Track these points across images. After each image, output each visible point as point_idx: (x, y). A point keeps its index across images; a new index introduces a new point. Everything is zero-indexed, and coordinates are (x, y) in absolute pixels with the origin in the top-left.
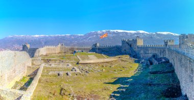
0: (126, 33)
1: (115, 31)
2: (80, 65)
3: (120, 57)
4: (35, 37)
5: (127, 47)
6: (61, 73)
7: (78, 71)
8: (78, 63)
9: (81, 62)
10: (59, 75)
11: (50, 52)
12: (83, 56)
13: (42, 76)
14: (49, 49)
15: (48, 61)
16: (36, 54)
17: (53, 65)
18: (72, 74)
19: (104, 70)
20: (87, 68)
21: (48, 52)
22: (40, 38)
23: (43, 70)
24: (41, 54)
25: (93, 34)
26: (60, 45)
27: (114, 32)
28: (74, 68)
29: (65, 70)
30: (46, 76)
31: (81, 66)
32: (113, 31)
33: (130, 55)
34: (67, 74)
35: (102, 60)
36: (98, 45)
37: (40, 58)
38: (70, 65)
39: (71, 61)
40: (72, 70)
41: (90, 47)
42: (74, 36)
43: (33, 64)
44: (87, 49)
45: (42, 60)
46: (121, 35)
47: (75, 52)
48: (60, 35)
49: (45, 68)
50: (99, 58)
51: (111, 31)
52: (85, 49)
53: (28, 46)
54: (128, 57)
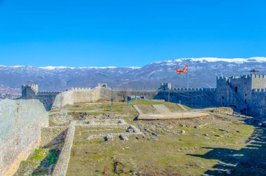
0: (225, 64)
1: (201, 60)
2: (140, 122)
3: (212, 111)
4: (47, 70)
5: (229, 91)
6: (109, 136)
7: (138, 132)
8: (136, 119)
9: (142, 116)
10: (106, 139)
11: (82, 99)
12: (145, 106)
13: (75, 143)
14: (78, 93)
15: (81, 116)
16: (56, 104)
17: (94, 123)
18: (129, 137)
19: (184, 132)
20: (153, 127)
21: (78, 100)
22: (56, 73)
23: (76, 133)
24: (65, 103)
25: (158, 67)
26: (99, 87)
27: (198, 62)
28: (130, 128)
29: (115, 131)
30: (84, 143)
31: (143, 124)
32: (197, 60)
33: (235, 108)
34: (121, 137)
35: (178, 115)
36: (170, 86)
37: (66, 111)
38: (124, 122)
39: (125, 116)
40: (127, 131)
41: (155, 91)
42: (123, 69)
43: (51, 124)
44: (149, 94)
45: (69, 114)
46: (213, 67)
47: (129, 99)
48: (96, 68)
49: (78, 129)
50: (173, 109)
51: (193, 59)
52: (145, 94)
53: (35, 88)
54: (230, 111)
